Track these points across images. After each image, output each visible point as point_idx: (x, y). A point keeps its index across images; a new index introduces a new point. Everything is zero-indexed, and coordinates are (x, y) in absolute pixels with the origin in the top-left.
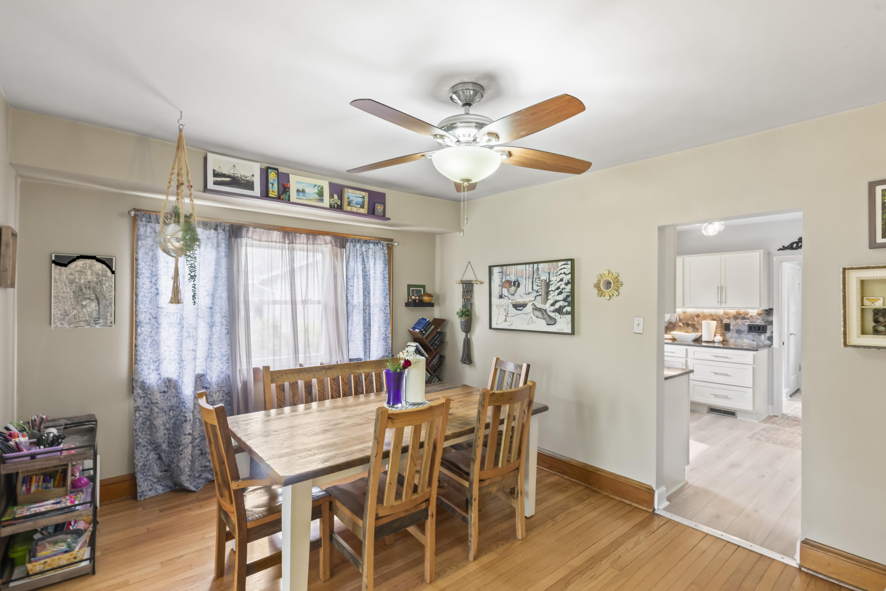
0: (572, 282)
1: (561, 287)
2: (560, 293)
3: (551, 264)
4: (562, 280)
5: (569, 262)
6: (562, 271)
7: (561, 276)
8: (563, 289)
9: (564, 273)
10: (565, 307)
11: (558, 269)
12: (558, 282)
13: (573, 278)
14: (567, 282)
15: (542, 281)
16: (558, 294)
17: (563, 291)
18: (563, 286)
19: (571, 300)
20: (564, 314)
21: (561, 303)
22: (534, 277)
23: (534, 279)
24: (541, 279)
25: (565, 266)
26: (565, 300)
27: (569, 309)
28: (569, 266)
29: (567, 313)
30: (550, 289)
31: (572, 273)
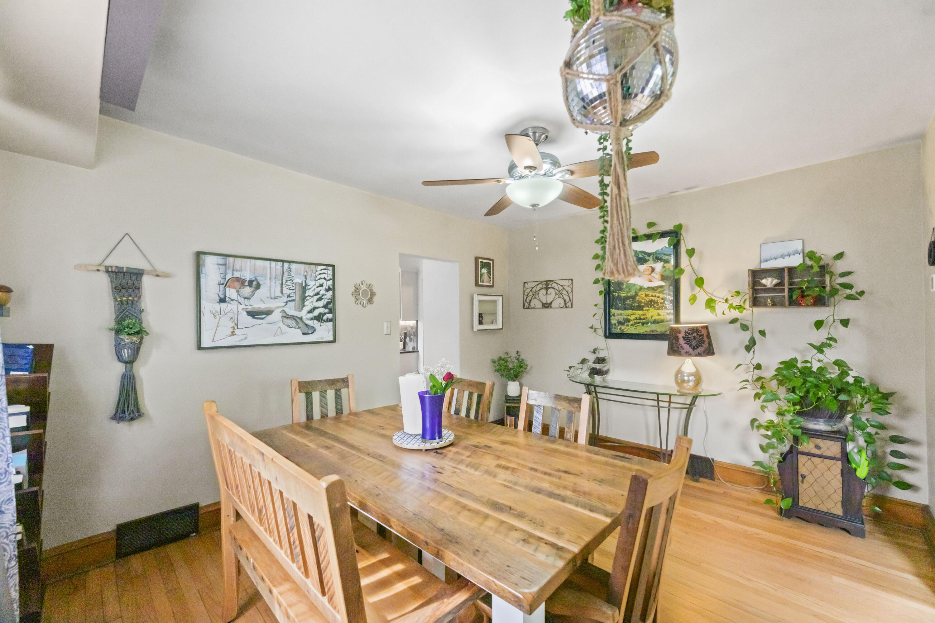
0: (332, 289)
1: (321, 293)
2: (320, 299)
3: (307, 266)
4: (321, 285)
5: (330, 268)
6: (322, 276)
7: (321, 281)
8: (323, 295)
9: (325, 279)
10: (325, 314)
11: (317, 273)
12: (318, 287)
13: (334, 284)
14: (327, 288)
15: (296, 284)
16: (318, 300)
17: (324, 297)
18: (323, 292)
19: (331, 306)
20: (325, 321)
21: (321, 310)
22: (284, 278)
23: (284, 281)
24: (295, 281)
25: (325, 271)
26: (325, 307)
27: (330, 316)
28: (330, 272)
29: (328, 320)
30: (306, 295)
31: (333, 279)
